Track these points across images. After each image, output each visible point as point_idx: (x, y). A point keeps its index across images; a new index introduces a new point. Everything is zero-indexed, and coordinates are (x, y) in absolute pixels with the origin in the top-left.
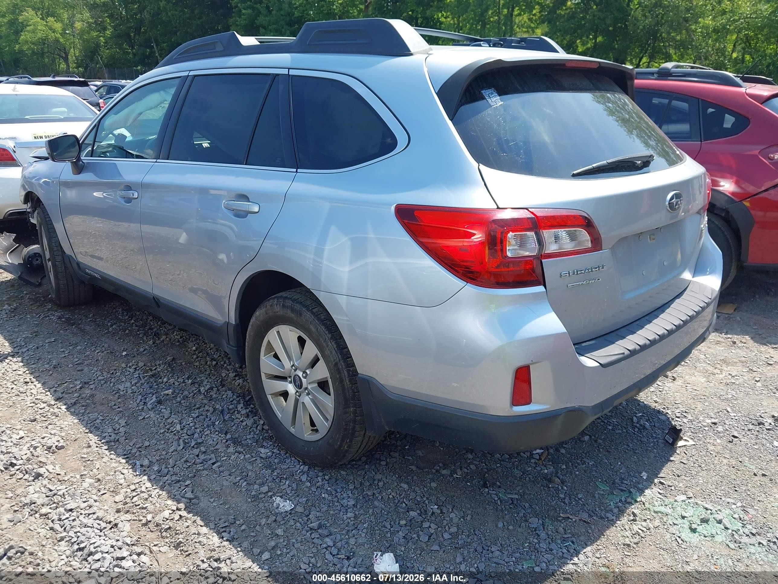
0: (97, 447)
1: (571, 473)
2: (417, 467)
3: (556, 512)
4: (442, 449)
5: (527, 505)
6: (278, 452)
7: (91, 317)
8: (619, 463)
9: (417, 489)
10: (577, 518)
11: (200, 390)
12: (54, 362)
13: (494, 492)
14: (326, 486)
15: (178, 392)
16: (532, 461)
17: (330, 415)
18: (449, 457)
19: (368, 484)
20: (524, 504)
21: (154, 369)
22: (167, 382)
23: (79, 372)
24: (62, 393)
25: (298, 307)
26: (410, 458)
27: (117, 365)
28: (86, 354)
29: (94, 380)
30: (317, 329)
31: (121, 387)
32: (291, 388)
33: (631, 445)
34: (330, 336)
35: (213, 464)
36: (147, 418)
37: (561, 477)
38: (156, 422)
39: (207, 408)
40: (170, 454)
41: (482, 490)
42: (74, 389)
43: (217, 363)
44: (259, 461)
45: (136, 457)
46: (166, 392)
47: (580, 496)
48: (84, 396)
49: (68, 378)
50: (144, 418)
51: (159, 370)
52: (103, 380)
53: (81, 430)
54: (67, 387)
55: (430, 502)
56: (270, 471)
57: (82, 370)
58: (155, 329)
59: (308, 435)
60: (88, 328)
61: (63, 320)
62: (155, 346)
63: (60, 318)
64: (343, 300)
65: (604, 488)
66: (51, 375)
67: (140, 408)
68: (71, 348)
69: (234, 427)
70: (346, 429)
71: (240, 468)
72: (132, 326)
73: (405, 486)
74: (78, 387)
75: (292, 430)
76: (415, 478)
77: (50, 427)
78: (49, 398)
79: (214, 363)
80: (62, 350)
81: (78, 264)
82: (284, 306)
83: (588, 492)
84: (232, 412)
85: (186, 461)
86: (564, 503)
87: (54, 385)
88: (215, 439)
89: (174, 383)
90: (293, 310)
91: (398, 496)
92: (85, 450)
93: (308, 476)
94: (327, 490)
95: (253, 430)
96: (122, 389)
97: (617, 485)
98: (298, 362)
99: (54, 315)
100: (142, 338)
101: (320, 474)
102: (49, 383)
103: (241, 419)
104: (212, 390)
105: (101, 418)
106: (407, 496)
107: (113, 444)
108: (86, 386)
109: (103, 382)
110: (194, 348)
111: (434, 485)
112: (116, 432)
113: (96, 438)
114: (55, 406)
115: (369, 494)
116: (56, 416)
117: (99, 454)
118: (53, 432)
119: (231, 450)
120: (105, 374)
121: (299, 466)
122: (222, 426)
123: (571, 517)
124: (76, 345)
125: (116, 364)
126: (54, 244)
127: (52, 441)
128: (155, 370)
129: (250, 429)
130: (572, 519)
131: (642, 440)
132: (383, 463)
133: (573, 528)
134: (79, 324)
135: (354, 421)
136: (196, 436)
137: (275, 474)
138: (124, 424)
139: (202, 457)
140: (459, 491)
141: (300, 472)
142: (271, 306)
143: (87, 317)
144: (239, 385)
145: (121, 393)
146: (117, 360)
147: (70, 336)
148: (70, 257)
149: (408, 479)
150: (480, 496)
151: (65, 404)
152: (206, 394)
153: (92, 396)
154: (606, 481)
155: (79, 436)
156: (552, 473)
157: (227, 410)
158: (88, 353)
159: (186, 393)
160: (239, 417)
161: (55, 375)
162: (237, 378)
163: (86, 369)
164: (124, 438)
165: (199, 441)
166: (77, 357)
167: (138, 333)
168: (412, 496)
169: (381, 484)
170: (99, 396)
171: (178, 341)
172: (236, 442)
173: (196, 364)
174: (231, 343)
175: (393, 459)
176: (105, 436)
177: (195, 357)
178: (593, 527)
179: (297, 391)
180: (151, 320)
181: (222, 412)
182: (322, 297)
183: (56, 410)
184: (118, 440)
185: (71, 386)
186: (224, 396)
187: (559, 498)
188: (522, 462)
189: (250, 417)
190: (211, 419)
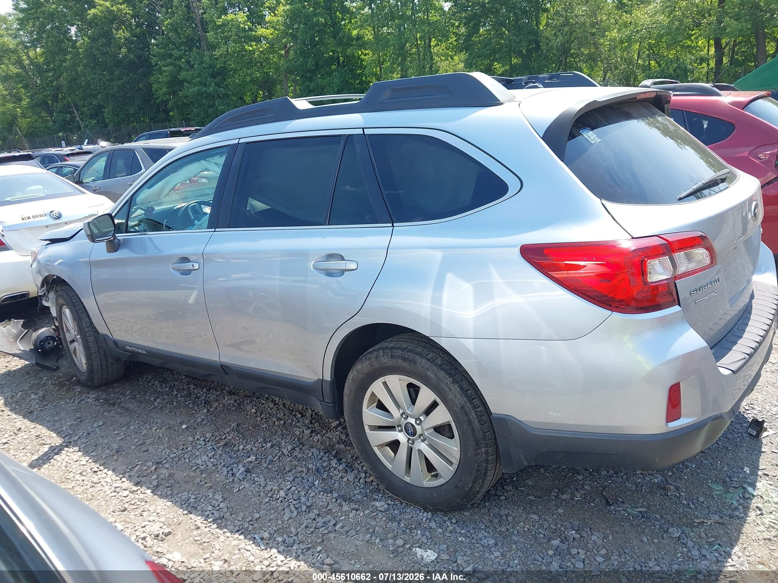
0: (206, 527)
1: (681, 479)
2: (535, 497)
3: (688, 518)
4: (548, 475)
5: (658, 516)
6: (393, 503)
7: (129, 394)
8: (719, 462)
9: (547, 517)
10: (711, 521)
11: (282, 452)
12: (115, 446)
13: (620, 509)
14: (458, 530)
15: (260, 457)
16: (637, 473)
17: (455, 457)
18: (559, 482)
19: (497, 521)
20: (654, 515)
21: (223, 438)
22: (243, 449)
23: (145, 453)
24: (138, 477)
25: (410, 355)
26: (523, 489)
27: (184, 439)
28: (143, 433)
29: (166, 458)
30: (436, 375)
31: (199, 462)
32: (401, 437)
33: (720, 444)
34: (451, 380)
35: (335, 525)
36: (243, 489)
37: (674, 484)
38: (254, 492)
39: (300, 469)
40: (286, 522)
41: (608, 509)
42: (149, 471)
43: (285, 423)
44: (380, 515)
45: (250, 531)
46: (249, 459)
47: (701, 499)
48: (162, 476)
49: (137, 461)
50: (239, 490)
51: (229, 438)
52: (176, 457)
53: (179, 512)
54: (139, 470)
55: (566, 528)
56: (397, 523)
57: (147, 451)
58: (203, 398)
59: (428, 482)
60: (130, 406)
61: (102, 401)
62: (211, 414)
63: (97, 399)
64: (470, 344)
65: (718, 488)
66: (117, 460)
67: (231, 480)
68: (124, 429)
69: (336, 485)
70: (478, 471)
71: (363, 525)
72: (177, 398)
73: (535, 517)
74: (153, 468)
75: (407, 479)
76: (540, 507)
77: (145, 514)
78: (127, 484)
79: (282, 422)
80: (116, 432)
81: (115, 342)
82: (393, 357)
83: (706, 495)
84: (327, 469)
85: (307, 527)
86: (690, 508)
87: (125, 470)
88: (324, 500)
89: (252, 449)
90: (404, 359)
91: (532, 527)
92: (195, 532)
93: (436, 522)
94: (460, 533)
95: (357, 485)
96: (201, 464)
97: (729, 484)
98: (410, 410)
99: (89, 398)
100: (193, 408)
101: (446, 518)
102: (119, 468)
103: (340, 476)
104: (294, 449)
105: (193, 497)
106: (542, 526)
107: (220, 521)
108: (160, 466)
109: (176, 459)
110: (254, 411)
111: (561, 511)
112: (217, 508)
113: (200, 518)
114: (139, 492)
115: (503, 530)
116: (146, 502)
117: (213, 534)
118: (151, 519)
119: (346, 508)
120: (175, 451)
121: (421, 514)
122: (323, 485)
123: (705, 521)
124: (128, 425)
125: (182, 438)
126: (84, 325)
127: (155, 528)
128: (225, 439)
129: (353, 484)
130: (706, 523)
131: (728, 436)
132: (503, 498)
133: (712, 531)
134: (120, 403)
135: (487, 461)
136: (303, 499)
137: (402, 525)
138: (221, 500)
139: (320, 520)
140: (587, 513)
141: (426, 520)
142: (377, 357)
143: (124, 394)
144: (318, 441)
145: (202, 467)
146: (181, 435)
147: (118, 416)
148: (105, 337)
149: (533, 509)
150: (610, 514)
151: (148, 488)
152: (289, 454)
153: (171, 475)
154: (716, 481)
155: (181, 518)
156: (662, 481)
157: (322, 468)
158: (145, 432)
159: (270, 457)
160: (338, 473)
161: (121, 459)
162: (314, 434)
163: (151, 448)
164: (229, 514)
165: (309, 504)
166: (135, 438)
167: (186, 403)
168: (546, 525)
169: (510, 519)
170: (180, 475)
171: (234, 406)
172: (346, 499)
173: (264, 426)
174: (326, 400)
175: (510, 492)
176: (208, 515)
177: (259, 419)
178: (729, 527)
179: (409, 439)
180: (194, 389)
181: (318, 470)
182: (444, 343)
183: (142, 496)
184: (223, 517)
185: (145, 468)
186: (310, 455)
187: (683, 504)
188: (629, 475)
189: (349, 472)
190: (308, 480)
